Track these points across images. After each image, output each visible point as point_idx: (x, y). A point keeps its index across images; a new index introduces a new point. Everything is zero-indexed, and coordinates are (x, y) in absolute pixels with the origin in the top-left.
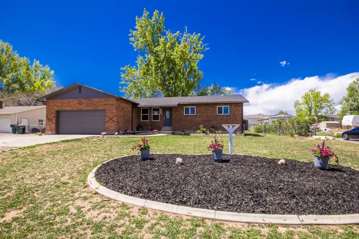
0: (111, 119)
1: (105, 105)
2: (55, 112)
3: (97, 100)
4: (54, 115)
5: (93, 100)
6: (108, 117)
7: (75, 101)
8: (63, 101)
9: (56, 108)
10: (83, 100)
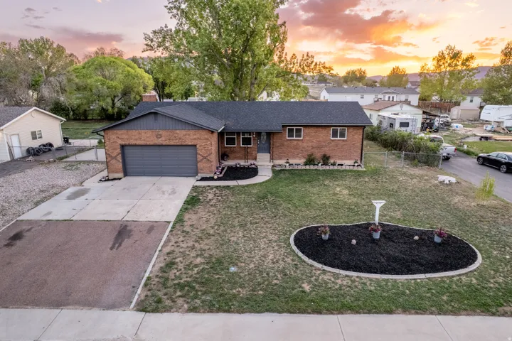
0: (205, 158)
1: (195, 139)
2: (119, 147)
3: (184, 132)
4: (119, 151)
5: (178, 131)
6: (201, 155)
7: (149, 133)
8: (130, 132)
9: (120, 142)
10: (161, 132)
